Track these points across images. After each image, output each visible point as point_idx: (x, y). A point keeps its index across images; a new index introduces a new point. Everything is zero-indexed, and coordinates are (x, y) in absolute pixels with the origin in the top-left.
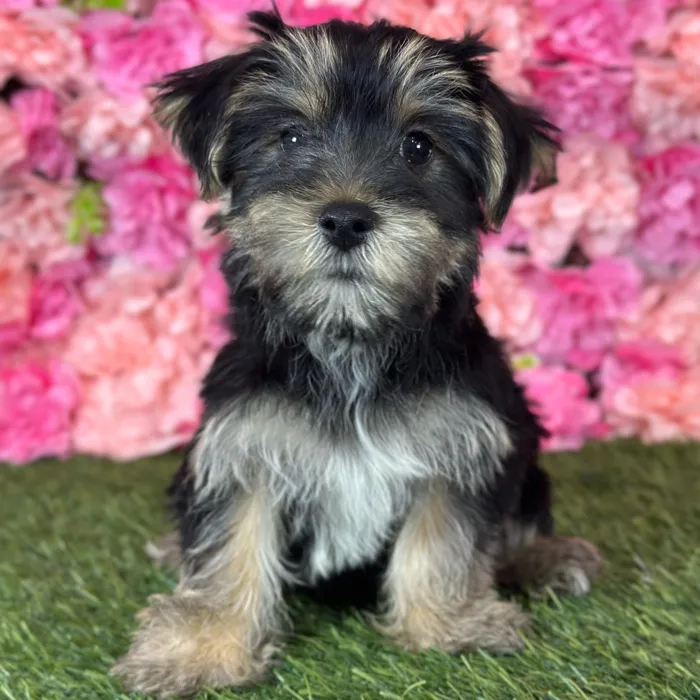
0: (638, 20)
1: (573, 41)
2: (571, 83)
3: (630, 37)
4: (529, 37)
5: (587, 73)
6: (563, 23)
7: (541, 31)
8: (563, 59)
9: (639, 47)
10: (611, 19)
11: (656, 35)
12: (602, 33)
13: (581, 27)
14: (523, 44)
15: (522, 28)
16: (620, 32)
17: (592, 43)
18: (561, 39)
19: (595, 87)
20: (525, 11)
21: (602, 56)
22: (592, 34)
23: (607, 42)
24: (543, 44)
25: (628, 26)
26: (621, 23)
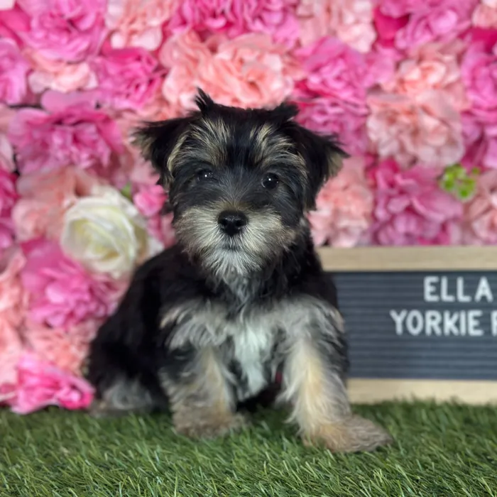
0: (373, 69)
1: (324, 82)
2: (323, 113)
3: (367, 83)
4: (290, 79)
5: (334, 105)
6: (316, 70)
7: (300, 75)
8: (316, 94)
9: (376, 88)
10: (352, 67)
11: (387, 80)
12: (345, 77)
13: (330, 73)
14: (286, 84)
15: (284, 72)
16: (359, 78)
17: (338, 85)
18: (314, 81)
19: (340, 115)
20: (288, 59)
21: (346, 95)
22: (339, 78)
23: (350, 84)
24: (301, 85)
25: (366, 73)
26: (360, 71)
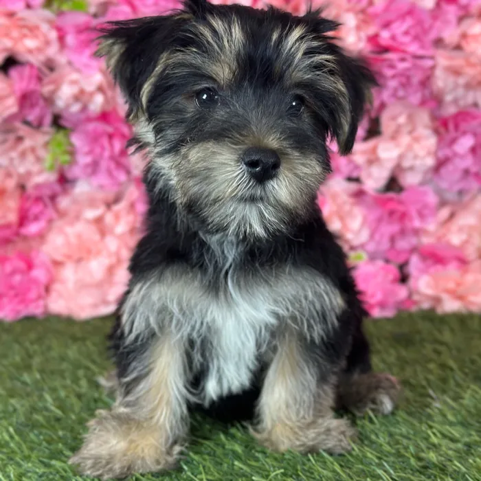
0: (438, 24)
1: (393, 38)
2: (392, 67)
3: (433, 35)
4: (363, 35)
5: (403, 60)
6: (387, 25)
7: (371, 30)
8: (386, 49)
9: (439, 42)
10: (420, 23)
11: (450, 34)
12: (413, 32)
13: (399, 28)
14: (359, 39)
15: (358, 28)
16: (426, 32)
17: (406, 39)
18: (385, 35)
19: (408, 69)
20: (361, 16)
21: (413, 48)
22: (406, 33)
23: (417, 38)
24: (373, 39)
25: (431, 27)
26: (427, 25)
